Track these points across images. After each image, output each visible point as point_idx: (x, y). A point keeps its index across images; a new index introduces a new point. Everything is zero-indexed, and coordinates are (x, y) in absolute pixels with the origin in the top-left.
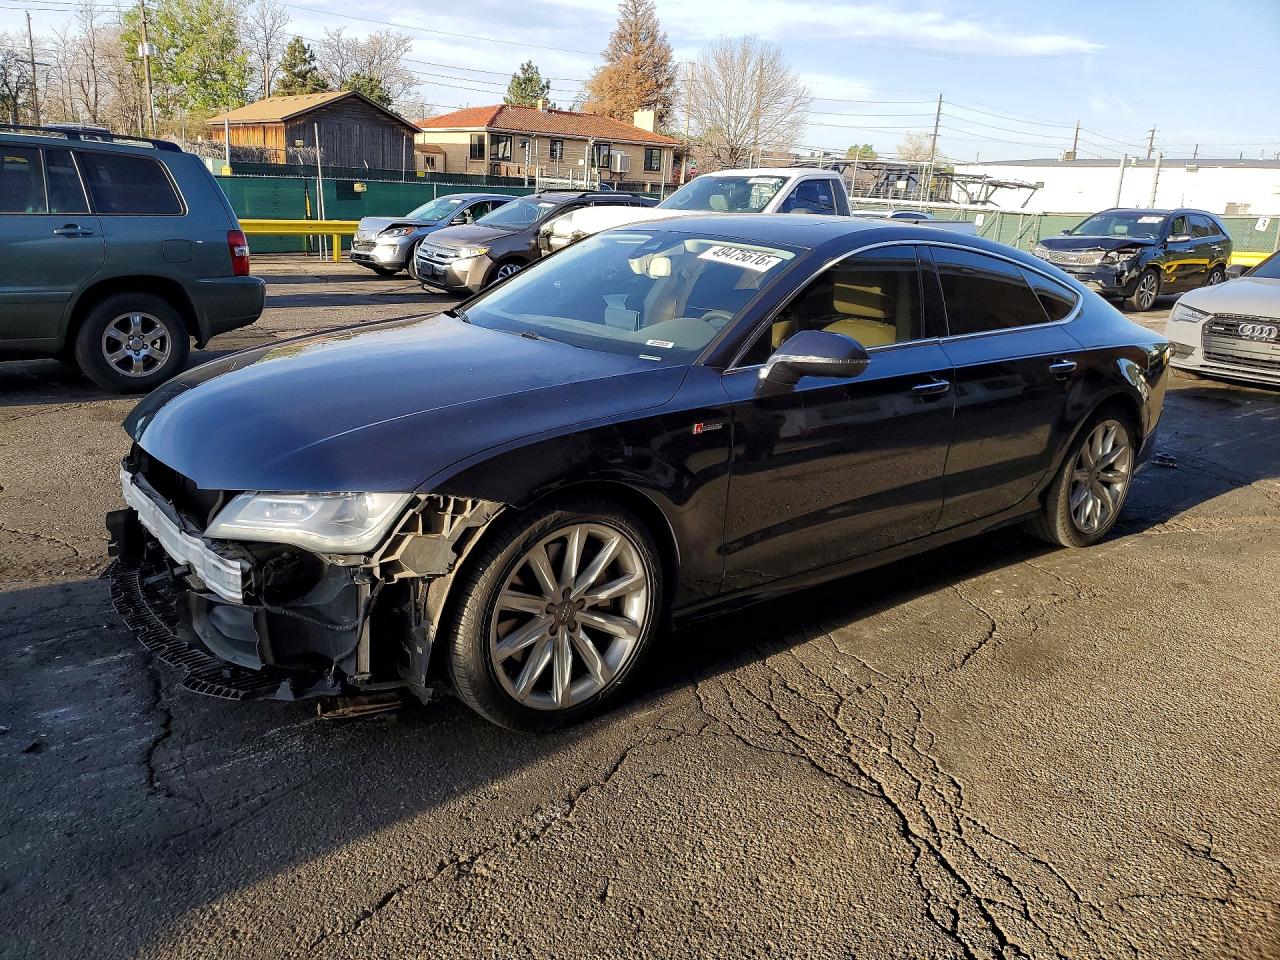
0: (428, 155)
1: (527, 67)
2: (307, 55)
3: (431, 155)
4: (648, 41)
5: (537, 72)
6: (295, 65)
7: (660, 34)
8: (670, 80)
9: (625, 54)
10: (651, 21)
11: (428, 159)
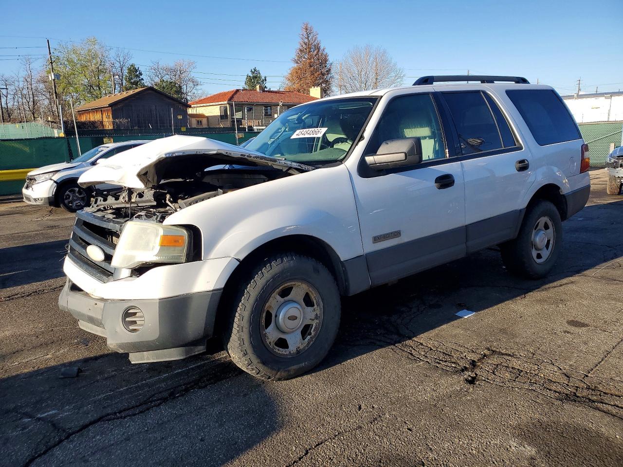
0: (198, 119)
1: (254, 71)
2: (138, 73)
3: (200, 119)
4: (315, 52)
5: (259, 73)
6: (132, 79)
7: (322, 48)
8: (329, 71)
9: (304, 59)
10: (316, 41)
11: (198, 121)
